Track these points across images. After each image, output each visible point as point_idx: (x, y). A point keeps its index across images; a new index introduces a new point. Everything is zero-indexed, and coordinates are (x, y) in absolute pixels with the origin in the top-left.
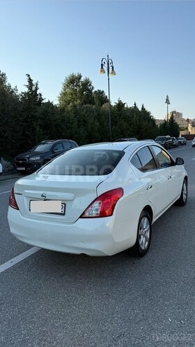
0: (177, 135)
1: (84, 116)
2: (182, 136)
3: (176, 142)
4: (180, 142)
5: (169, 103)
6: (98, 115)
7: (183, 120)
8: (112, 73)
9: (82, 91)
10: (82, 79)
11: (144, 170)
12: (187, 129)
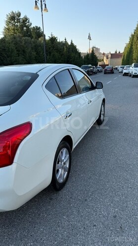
0: (96, 65)
1: (23, 46)
2: (100, 65)
3: (95, 70)
4: (98, 70)
5: (90, 39)
6: (35, 46)
7: (100, 53)
8: (45, 10)
9: (22, 27)
10: (22, 17)
11: (63, 96)
12: (103, 60)
